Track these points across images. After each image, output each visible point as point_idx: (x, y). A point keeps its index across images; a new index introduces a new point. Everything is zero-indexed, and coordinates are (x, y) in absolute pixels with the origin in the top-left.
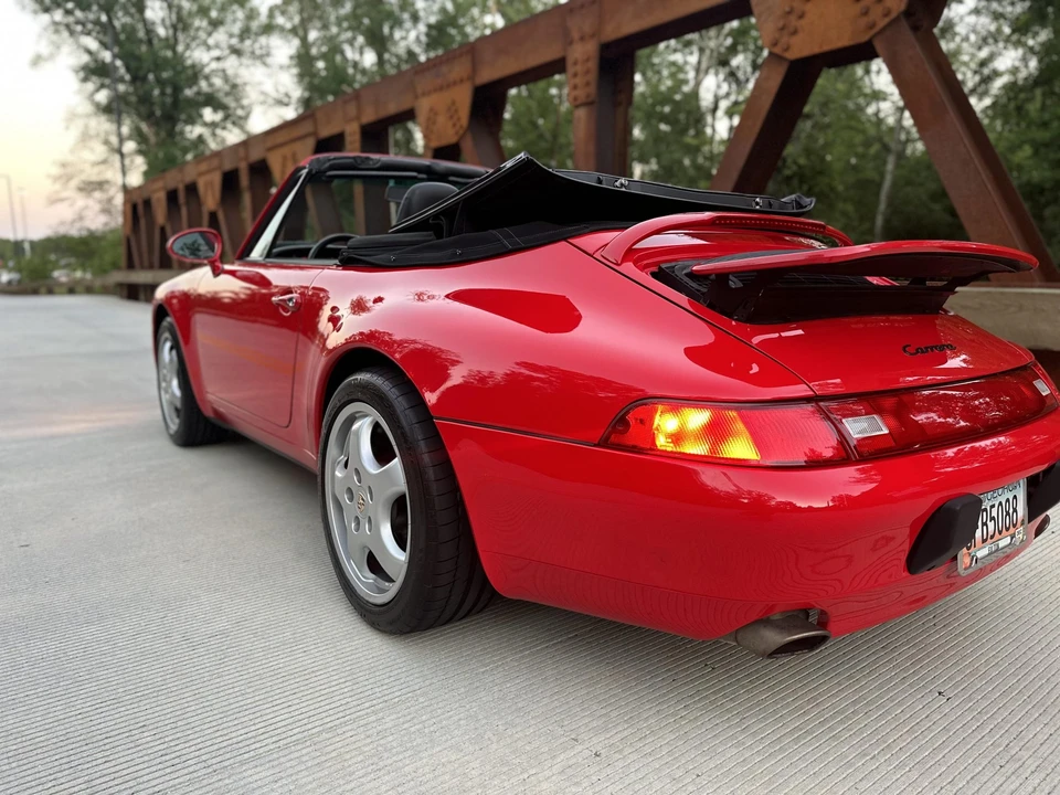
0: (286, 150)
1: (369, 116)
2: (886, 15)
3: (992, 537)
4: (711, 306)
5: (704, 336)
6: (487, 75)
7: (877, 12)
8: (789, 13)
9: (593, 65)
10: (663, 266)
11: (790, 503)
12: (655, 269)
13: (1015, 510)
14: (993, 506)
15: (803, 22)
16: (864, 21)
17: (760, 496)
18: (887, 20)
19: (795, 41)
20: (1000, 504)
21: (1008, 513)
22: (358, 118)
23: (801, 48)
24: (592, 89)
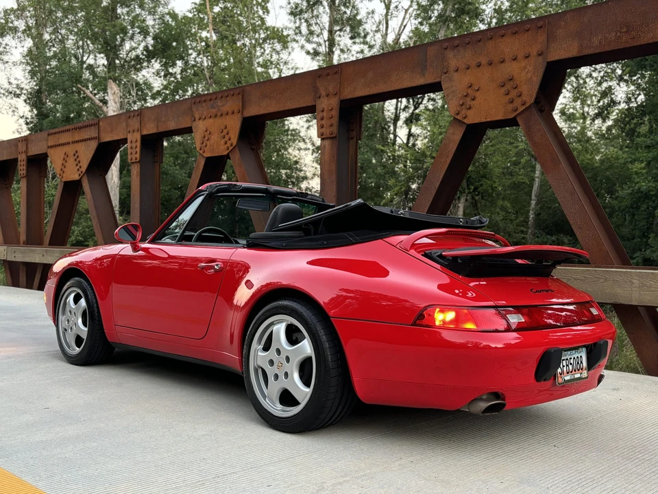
0: (70, 149)
1: (150, 129)
2: (523, 105)
3: (571, 372)
4: (450, 269)
5: (446, 280)
6: (252, 111)
7: (518, 102)
8: (466, 96)
9: (335, 113)
10: (427, 252)
11: (489, 345)
12: (423, 253)
13: (581, 362)
14: (571, 358)
15: (474, 102)
16: (510, 107)
17: (476, 343)
18: (524, 107)
19: (470, 113)
20: (574, 358)
21: (578, 363)
22: (140, 130)
23: (473, 118)
24: (335, 129)
